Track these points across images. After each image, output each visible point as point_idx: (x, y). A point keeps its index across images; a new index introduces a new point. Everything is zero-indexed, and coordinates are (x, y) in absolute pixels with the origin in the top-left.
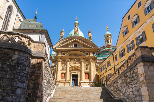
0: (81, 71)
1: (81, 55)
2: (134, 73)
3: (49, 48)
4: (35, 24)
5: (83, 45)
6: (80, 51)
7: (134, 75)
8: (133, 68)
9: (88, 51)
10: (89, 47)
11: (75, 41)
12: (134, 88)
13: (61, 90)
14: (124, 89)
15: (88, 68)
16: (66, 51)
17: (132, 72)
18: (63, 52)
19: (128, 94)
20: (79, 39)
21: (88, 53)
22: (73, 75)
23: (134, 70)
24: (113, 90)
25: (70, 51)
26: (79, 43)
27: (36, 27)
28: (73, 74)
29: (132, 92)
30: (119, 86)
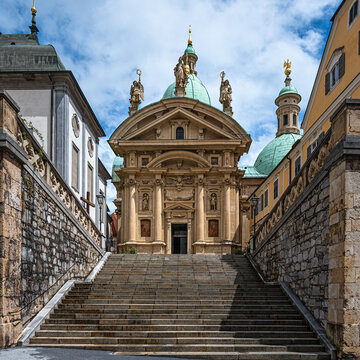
0: (195, 213)
1: (195, 165)
2: (318, 202)
3: (90, 141)
4: (31, 49)
5: (201, 131)
6: (194, 150)
7: (318, 209)
8: (317, 185)
9: (218, 152)
10: (222, 137)
11: (179, 116)
12: (313, 250)
13: (122, 263)
14: (290, 256)
15: (215, 204)
16: (152, 152)
17: (314, 201)
18: (144, 157)
19: (297, 267)
20: (192, 111)
21: (217, 158)
22: (172, 225)
23: (318, 194)
24: (266, 260)
25: (164, 152)
26: (190, 122)
27: (37, 61)
28: (174, 221)
29: (308, 261)
30: (279, 248)
